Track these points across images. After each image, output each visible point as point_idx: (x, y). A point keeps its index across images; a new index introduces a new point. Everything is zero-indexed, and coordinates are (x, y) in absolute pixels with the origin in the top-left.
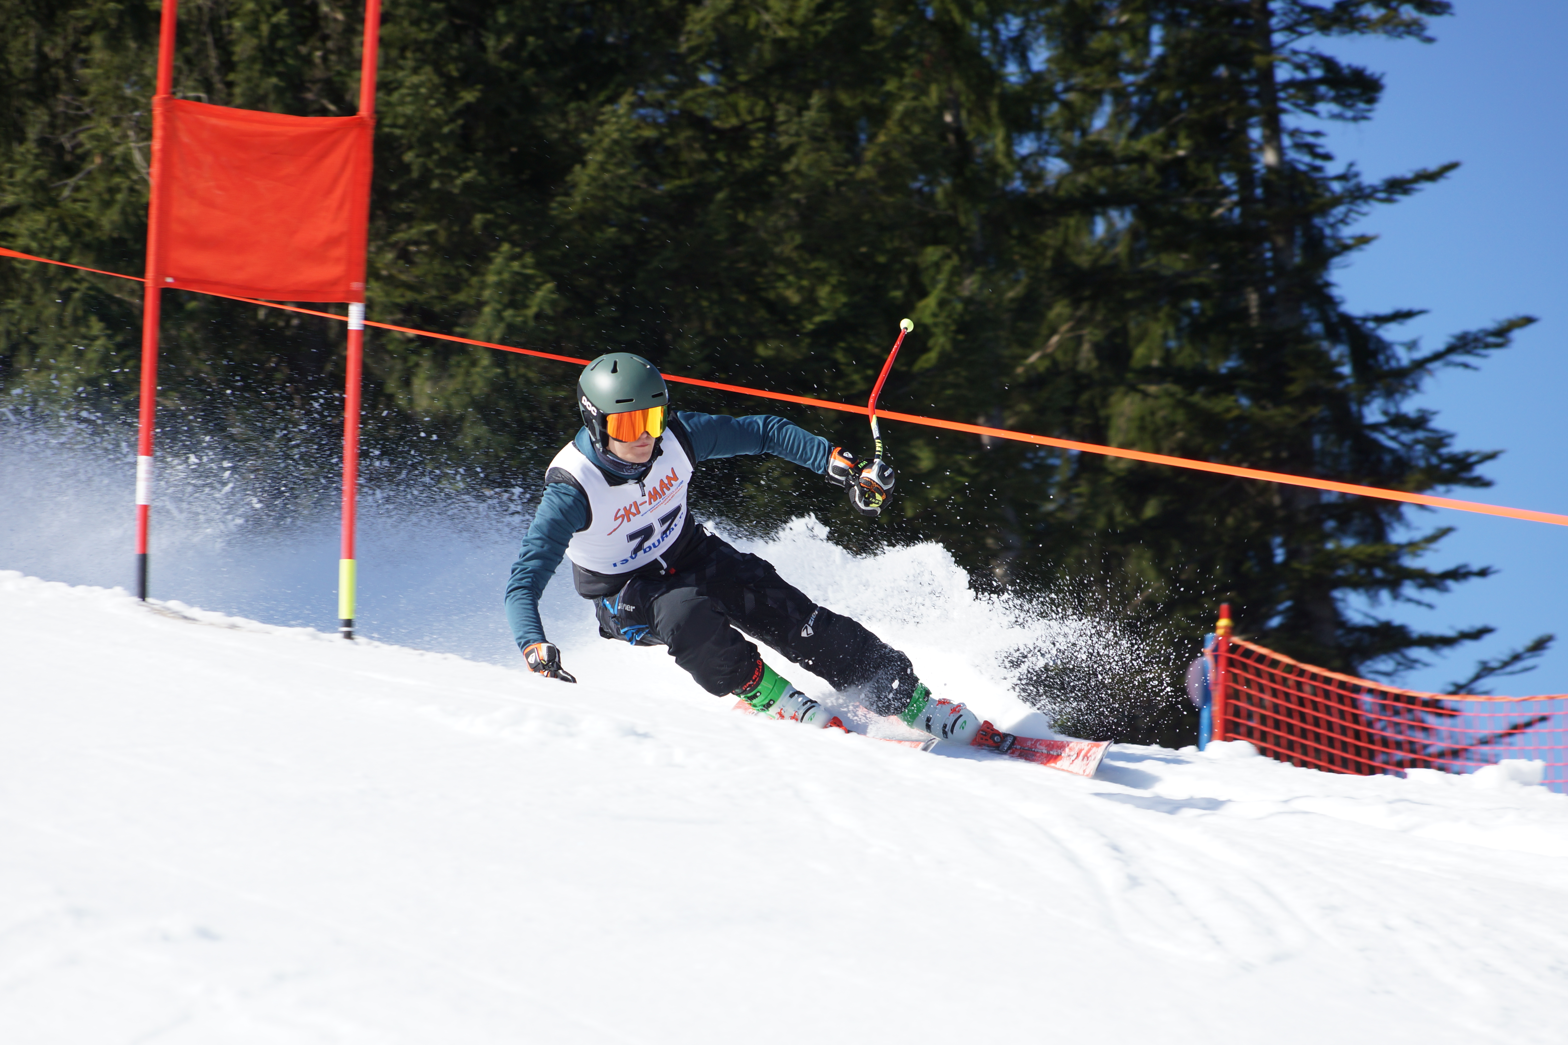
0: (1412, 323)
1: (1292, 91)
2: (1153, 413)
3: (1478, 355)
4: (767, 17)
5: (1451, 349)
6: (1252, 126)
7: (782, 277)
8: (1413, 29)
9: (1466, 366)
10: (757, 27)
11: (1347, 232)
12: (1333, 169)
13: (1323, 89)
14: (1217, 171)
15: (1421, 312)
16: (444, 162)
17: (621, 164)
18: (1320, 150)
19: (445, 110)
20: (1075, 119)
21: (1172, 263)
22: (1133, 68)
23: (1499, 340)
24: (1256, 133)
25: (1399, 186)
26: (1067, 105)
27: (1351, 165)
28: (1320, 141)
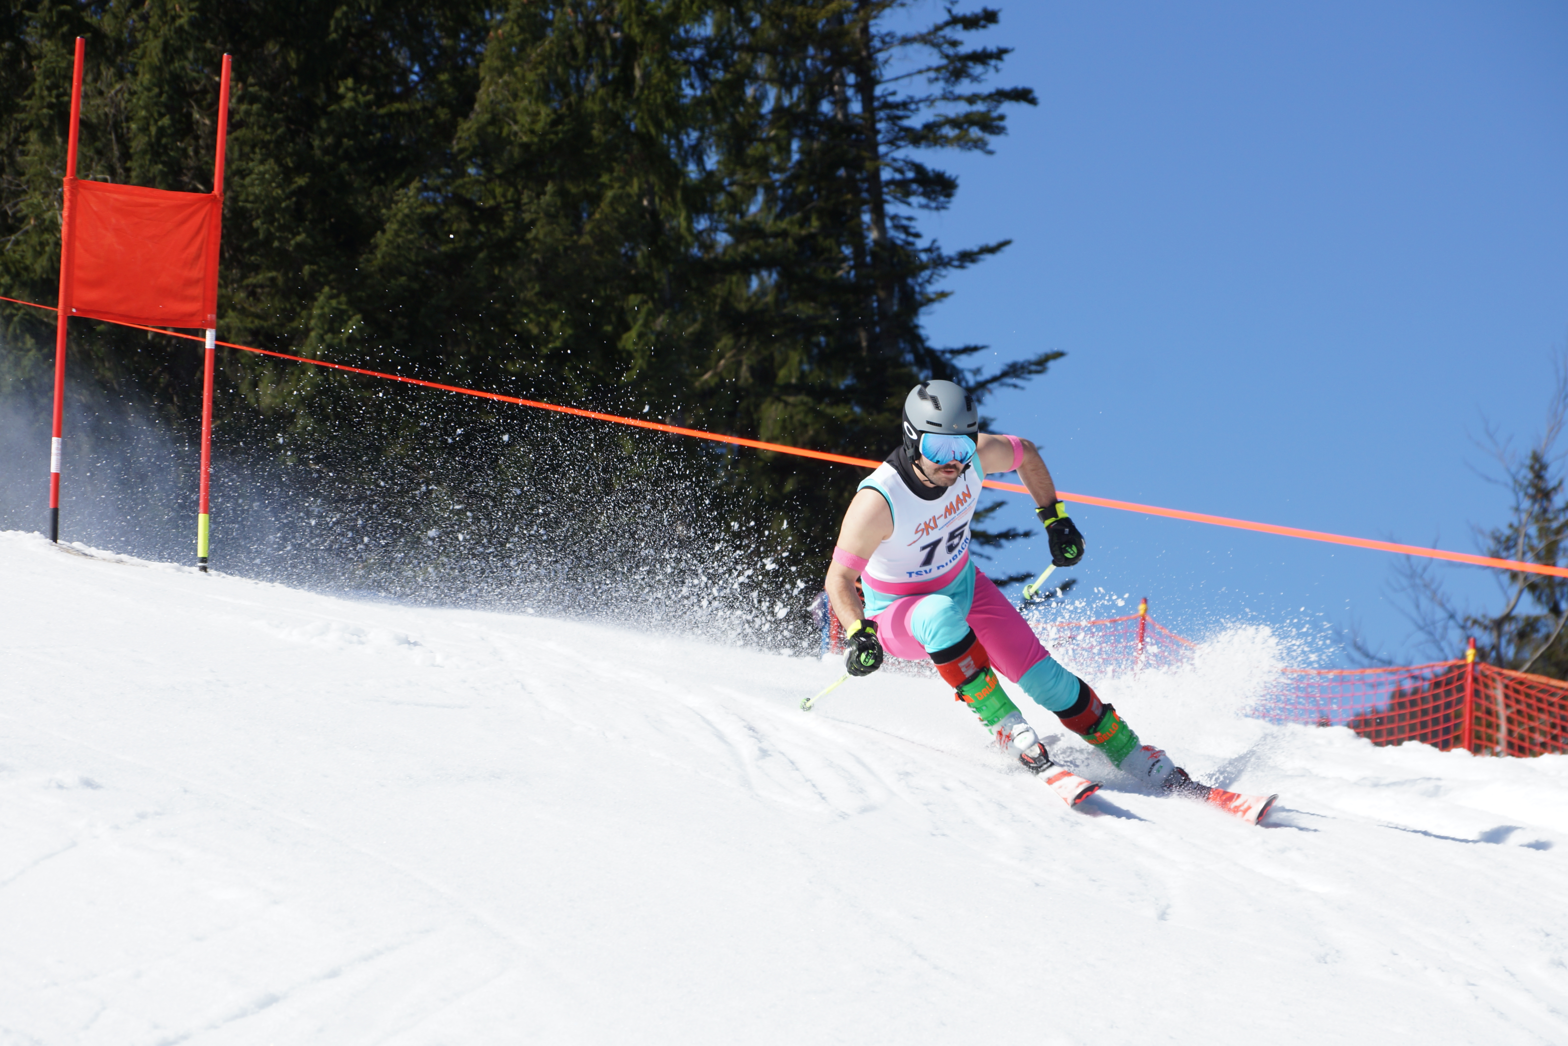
0: (977, 355)
1: (892, 187)
2: (791, 417)
3: (1024, 378)
4: (515, 128)
5: (1005, 374)
6: (864, 212)
7: (525, 315)
8: (979, 144)
9: (1015, 386)
10: (509, 135)
11: (931, 289)
12: (921, 244)
13: (914, 186)
14: (839, 244)
15: (984, 347)
16: (282, 228)
17: (410, 232)
18: (912, 230)
19: (283, 190)
20: (737, 206)
21: (805, 309)
22: (779, 169)
23: (1039, 368)
24: (866, 218)
25: (967, 258)
26: (731, 195)
27: (934, 242)
28: (912, 224)
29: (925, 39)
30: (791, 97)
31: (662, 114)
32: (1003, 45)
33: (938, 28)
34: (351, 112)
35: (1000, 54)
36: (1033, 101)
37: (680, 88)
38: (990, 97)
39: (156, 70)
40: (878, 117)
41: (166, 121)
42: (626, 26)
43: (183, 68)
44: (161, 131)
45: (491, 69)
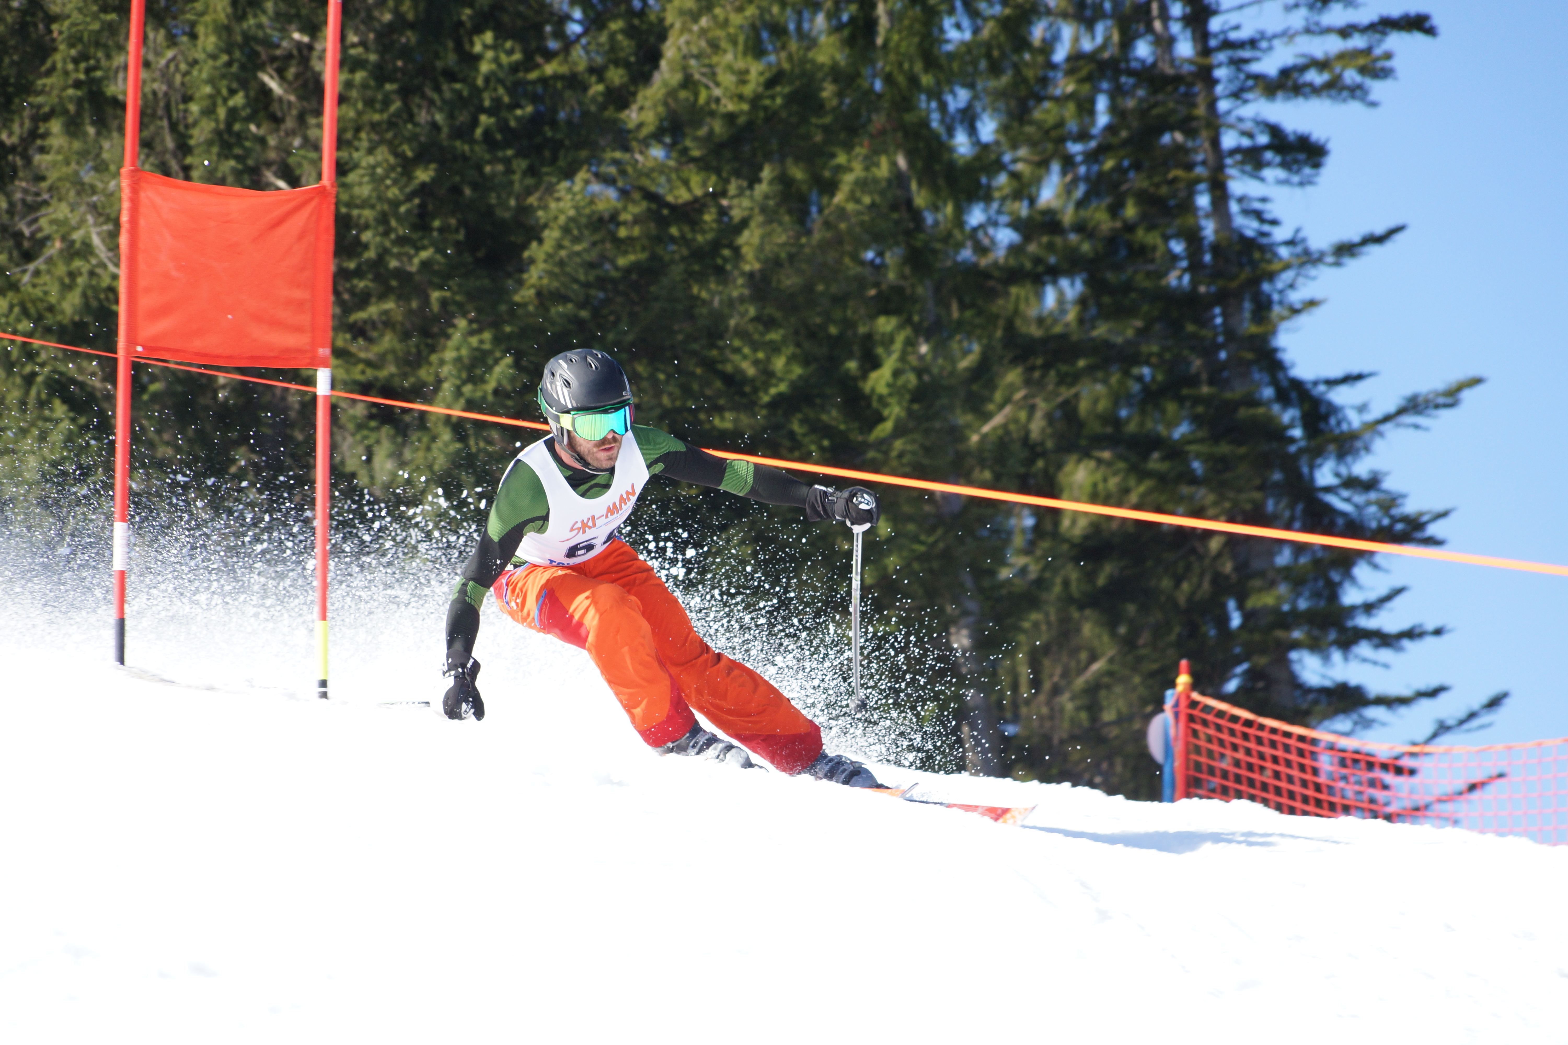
0: (1361, 385)
1: (1238, 157)
3: (1429, 416)
4: (717, 92)
5: (1401, 411)
6: (1201, 193)
7: (737, 350)
8: (1357, 93)
9: (1417, 427)
10: (708, 103)
11: (1296, 296)
12: (1280, 234)
13: (1269, 155)
14: (1166, 238)
15: (1371, 375)
16: (401, 241)
17: (576, 240)
18: (1268, 216)
19: (401, 189)
20: (1024, 189)
21: (1122, 331)
22: (1079, 138)
23: (1449, 400)
25: (1346, 250)
26: (1015, 175)
27: (1298, 231)
28: (1267, 207)
30: (1094, 39)
31: (918, 68)
34: (489, 78)
36: (1431, 31)
37: (941, 30)
38: (1372, 25)
39: (222, 29)
40: (1215, 61)
41: (238, 100)
43: (260, 26)
44: (232, 113)
45: (682, 12)
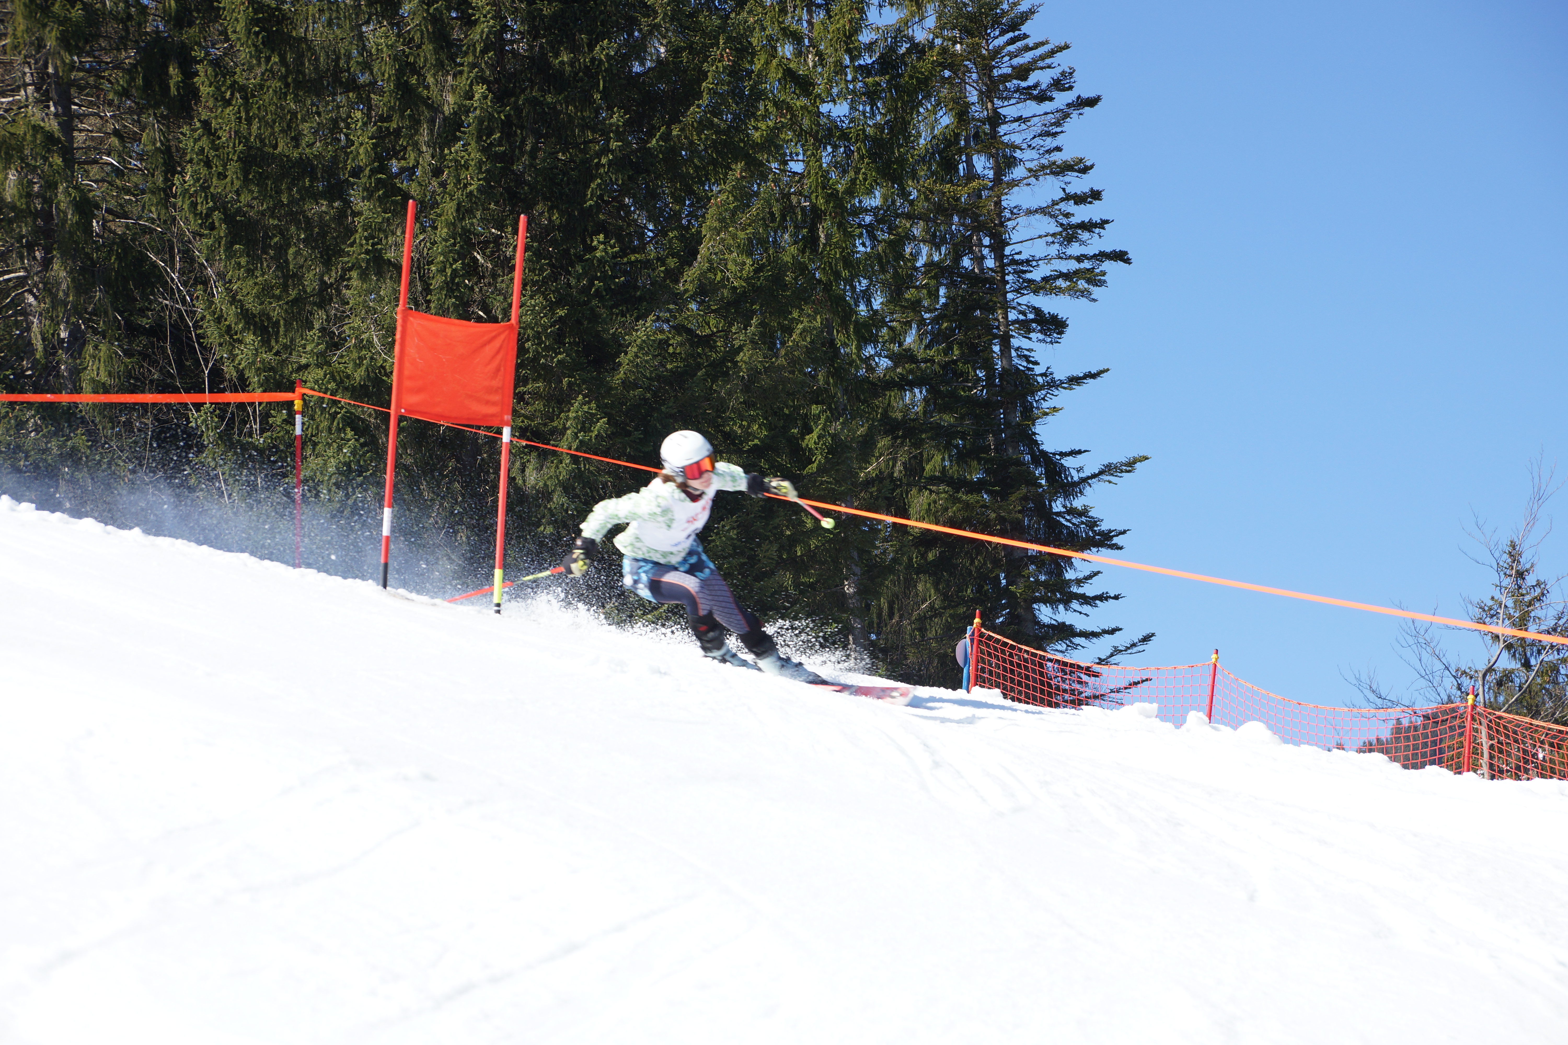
0: (1080, 457)
1: (1017, 326)
2: (935, 502)
3: (1117, 476)
4: (727, 274)
5: (1101, 473)
6: (996, 344)
8: (1085, 294)
9: (1110, 482)
10: (722, 280)
11: (1045, 405)
12: (1038, 370)
13: (1034, 325)
14: (975, 369)
15: (1087, 451)
17: (646, 353)
18: (1031, 359)
20: (896, 337)
21: (948, 419)
22: (929, 311)
23: (1128, 468)
24: (996, 349)
25: (1075, 381)
26: (891, 329)
27: (1048, 368)
28: (1032, 354)
29: (1042, 211)
30: (940, 254)
31: (840, 267)
32: (1105, 218)
33: (1055, 203)
34: (601, 261)
35: (1103, 224)
36: (1128, 261)
37: (854, 246)
38: (1095, 256)
39: (451, 225)
40: (1007, 271)
41: (458, 265)
42: (813, 197)
43: (472, 224)
44: (455, 271)
45: (710, 229)
